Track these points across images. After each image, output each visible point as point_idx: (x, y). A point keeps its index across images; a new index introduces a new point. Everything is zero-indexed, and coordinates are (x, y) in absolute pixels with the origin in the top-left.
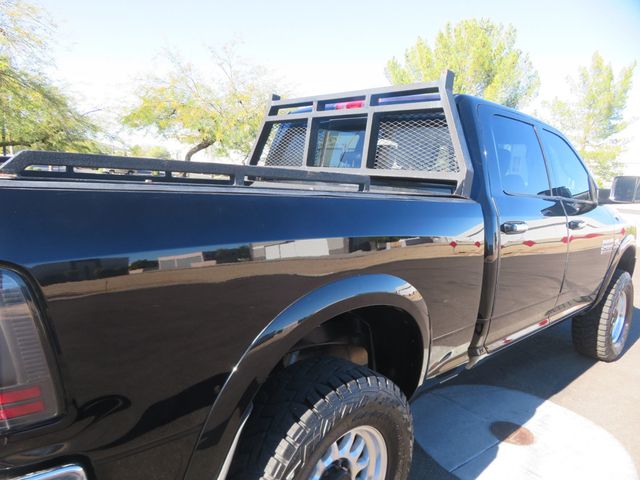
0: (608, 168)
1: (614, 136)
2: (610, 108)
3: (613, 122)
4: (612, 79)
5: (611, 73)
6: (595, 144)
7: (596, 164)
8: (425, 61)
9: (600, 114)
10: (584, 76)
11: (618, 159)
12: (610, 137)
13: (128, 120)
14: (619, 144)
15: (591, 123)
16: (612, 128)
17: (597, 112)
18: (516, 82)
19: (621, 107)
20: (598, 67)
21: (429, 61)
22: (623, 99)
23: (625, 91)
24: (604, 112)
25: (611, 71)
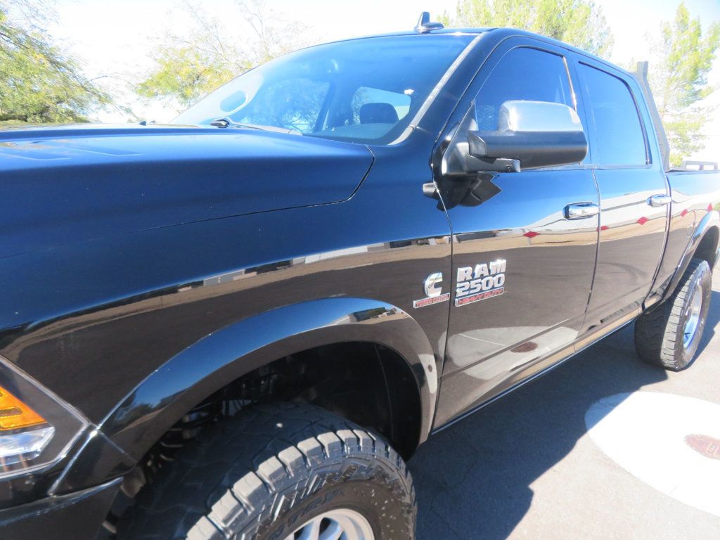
0: (688, 141)
1: (698, 104)
2: (696, 71)
3: (697, 87)
4: (699, 35)
5: (699, 28)
6: (675, 112)
7: (676, 137)
8: (482, 15)
9: (684, 77)
10: (666, 32)
11: (701, 131)
12: (692, 105)
13: (145, 86)
14: (701, 113)
15: (672, 88)
16: (696, 94)
17: (680, 75)
18: (587, 40)
19: (706, 70)
20: (682, 21)
21: (487, 15)
22: (708, 60)
23: (713, 50)
24: (689, 75)
25: (699, 26)
